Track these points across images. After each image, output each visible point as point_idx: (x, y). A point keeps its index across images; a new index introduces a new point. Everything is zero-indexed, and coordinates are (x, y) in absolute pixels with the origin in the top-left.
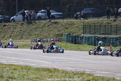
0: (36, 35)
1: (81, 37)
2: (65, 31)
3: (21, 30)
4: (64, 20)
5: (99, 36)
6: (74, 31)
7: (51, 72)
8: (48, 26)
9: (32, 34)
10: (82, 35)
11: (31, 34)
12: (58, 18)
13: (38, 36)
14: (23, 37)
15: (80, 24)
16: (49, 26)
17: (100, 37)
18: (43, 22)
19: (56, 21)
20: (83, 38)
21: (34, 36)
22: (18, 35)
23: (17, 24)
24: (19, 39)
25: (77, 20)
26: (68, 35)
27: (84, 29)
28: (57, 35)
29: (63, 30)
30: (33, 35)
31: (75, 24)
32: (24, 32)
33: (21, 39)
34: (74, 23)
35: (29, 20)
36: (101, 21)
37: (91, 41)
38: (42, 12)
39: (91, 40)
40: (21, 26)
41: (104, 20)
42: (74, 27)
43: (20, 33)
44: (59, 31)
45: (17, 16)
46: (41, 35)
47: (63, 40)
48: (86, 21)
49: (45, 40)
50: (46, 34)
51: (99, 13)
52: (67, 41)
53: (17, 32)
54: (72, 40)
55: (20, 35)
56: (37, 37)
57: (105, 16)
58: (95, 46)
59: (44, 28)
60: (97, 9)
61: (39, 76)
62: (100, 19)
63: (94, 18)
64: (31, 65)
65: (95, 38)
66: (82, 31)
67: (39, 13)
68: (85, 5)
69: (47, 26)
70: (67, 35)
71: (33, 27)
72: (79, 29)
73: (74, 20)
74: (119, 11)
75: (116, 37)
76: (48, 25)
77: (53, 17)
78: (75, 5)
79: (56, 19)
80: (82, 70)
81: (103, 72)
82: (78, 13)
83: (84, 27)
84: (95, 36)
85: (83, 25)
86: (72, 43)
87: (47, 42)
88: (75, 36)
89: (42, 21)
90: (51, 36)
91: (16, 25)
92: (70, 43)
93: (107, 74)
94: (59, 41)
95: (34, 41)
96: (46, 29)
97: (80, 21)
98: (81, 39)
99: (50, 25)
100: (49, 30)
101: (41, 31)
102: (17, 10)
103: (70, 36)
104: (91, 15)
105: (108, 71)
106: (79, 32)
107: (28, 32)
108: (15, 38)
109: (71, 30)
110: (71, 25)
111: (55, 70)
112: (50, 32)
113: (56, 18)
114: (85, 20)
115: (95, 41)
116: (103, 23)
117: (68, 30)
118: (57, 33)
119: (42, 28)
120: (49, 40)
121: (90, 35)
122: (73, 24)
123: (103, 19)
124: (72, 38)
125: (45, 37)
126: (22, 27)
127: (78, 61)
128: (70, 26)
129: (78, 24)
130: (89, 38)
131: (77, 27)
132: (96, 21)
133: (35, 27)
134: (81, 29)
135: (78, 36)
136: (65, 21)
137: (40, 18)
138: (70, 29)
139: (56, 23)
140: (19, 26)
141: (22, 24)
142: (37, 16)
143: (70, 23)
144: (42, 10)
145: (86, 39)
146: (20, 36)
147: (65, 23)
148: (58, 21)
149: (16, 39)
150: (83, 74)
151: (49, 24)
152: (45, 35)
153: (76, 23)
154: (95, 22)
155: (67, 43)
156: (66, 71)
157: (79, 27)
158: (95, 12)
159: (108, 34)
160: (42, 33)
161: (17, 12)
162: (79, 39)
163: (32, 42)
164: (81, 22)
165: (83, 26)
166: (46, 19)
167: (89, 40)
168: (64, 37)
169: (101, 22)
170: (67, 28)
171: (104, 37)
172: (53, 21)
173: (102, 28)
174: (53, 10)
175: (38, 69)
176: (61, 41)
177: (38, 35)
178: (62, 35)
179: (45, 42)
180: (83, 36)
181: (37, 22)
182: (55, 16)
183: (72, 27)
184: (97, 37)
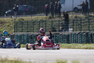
1: (12, 36)
5: (32, 33)
10: (13, 34)
17: (33, 35)
20: (14, 37)
31: (6, 22)
34: (5, 22)
39: (24, 38)
42: (5, 26)
48: (18, 18)
51: (33, 10)
60: (31, 6)
63: (27, 16)
65: (27, 36)
66: (13, 30)
72: (10, 27)
83: (16, 26)
84: (28, 34)
85: (14, 23)
104: (23, 12)
106: (10, 31)
110: (1, 23)
116: (37, 20)
122: (3, 22)
123: (37, 17)
128: (0, 25)
129: (9, 22)
130: (21, 36)
131: (8, 26)
132: (29, 19)
134: (13, 28)
145: (17, 37)
157: (10, 25)
158: (28, 9)
164: (12, 20)
165: (14, 25)
167: (20, 38)
169: (35, 20)
171: (38, 35)
180: (15, 35)
183: (2, 26)
184: (30, 35)
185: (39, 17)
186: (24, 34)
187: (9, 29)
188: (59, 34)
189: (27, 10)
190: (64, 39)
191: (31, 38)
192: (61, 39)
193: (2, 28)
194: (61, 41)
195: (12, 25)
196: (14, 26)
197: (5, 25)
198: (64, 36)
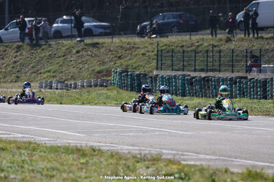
0: (49, 71)
1: (151, 77)
2: (115, 63)
3: (15, 62)
4: (114, 39)
5: (193, 74)
6: (137, 64)
7: (84, 155)
8: (78, 52)
9: (42, 71)
10: (155, 73)
11: (38, 70)
12: (101, 35)
13: (54, 74)
14: (22, 78)
15: (150, 48)
16: (81, 53)
17: (194, 77)
18: (67, 42)
19: (96, 40)
20: (156, 80)
21: (45, 76)
22: (10, 73)
23: (7, 47)
24: (11, 82)
25: (143, 39)
26: (123, 72)
27: (160, 58)
28: (99, 72)
29: (111, 61)
30: (44, 73)
31: (138, 48)
32: (22, 65)
33: (15, 82)
34: (136, 46)
35: (35, 38)
36: (198, 42)
37: (176, 86)
38: (64, 22)
39: (176, 82)
40: (17, 52)
41: (203, 39)
42: (137, 55)
43: (13, 67)
44: (103, 63)
45: (7, 29)
46: (62, 72)
47: (111, 84)
48: (164, 40)
49: (71, 85)
50: (74, 70)
51: (193, 23)
52: (121, 87)
53: (8, 65)
54: (132, 85)
55: (14, 73)
56: (53, 77)
57: (205, 29)
58: (185, 96)
59: (68, 56)
60: (189, 15)
61: (58, 166)
62: (195, 38)
63: (181, 35)
64: (39, 139)
65: (183, 80)
66: (154, 63)
67: (57, 23)
68: (162, 6)
69: (75, 51)
70: (120, 73)
71: (43, 55)
72: (147, 58)
73: (137, 40)
74: (237, 18)
75: (232, 78)
76: (77, 49)
77: (89, 33)
78: (138, 4)
79: (95, 36)
80: (155, 151)
81: (202, 156)
82: (145, 23)
83: (160, 55)
84: (184, 76)
85: (156, 50)
86: (132, 90)
87: (75, 88)
88: (138, 75)
89: (64, 42)
90: (85, 74)
91: (5, 51)
92: (127, 90)
93: (211, 160)
94: (102, 86)
95: (46, 87)
96: (72, 59)
97: (151, 42)
98: (152, 81)
99: (83, 49)
100: (80, 61)
101: (61, 63)
102: (7, 15)
103: (127, 75)
104: (173, 27)
105: (213, 154)
106: (148, 66)
107: (31, 65)
108: (2, 80)
109: (130, 62)
110: (130, 49)
111: (94, 150)
112: (81, 66)
113: (95, 33)
114: (162, 39)
115: (183, 85)
116: (201, 45)
117: (122, 61)
118: (98, 69)
119: (64, 56)
120: (79, 84)
121: (174, 73)
122: (133, 47)
123: (202, 37)
124: (133, 79)
125: (72, 76)
126: (19, 53)
127: (147, 131)
128: (127, 52)
129: (145, 47)
130: (170, 79)
131: (143, 54)
132: (186, 41)
133: (48, 54)
134: (153, 59)
135: (145, 75)
136: (116, 40)
137: (58, 35)
138: (126, 59)
139: (95, 45)
140: (12, 53)
141: (19, 48)
142: (53, 30)
143: (128, 46)
144: (65, 17)
145: (163, 82)
146: (14, 75)
147: (117, 45)
148: (100, 40)
149: (5, 82)
150: (156, 160)
151: (80, 49)
152: (70, 73)
153: (142, 46)
154: (184, 44)
155: (121, 91)
156: (117, 153)
157: (147, 54)
158: (183, 20)
159: (212, 70)
160: (64, 69)
161: (6, 20)
162: (148, 81)
163: (42, 87)
164: (152, 44)
165: (155, 52)
166: (71, 37)
167: (169, 83)
168: (114, 78)
169: (197, 44)
170: (120, 57)
171: (204, 78)
172: (88, 41)
173: (200, 58)
174: (89, 16)
175: (55, 150)
176: (106, 86)
177: (54, 72)
178: (108, 73)
179: (71, 87)
180: (157, 75)
181: (54, 43)
182: (94, 29)
183: (131, 54)
184: (189, 78)
185: (205, 37)
186: (176, 76)
187: (145, 62)
188: (246, 78)
189: (181, 21)
190: (257, 88)
191: (191, 84)
192: (250, 88)
193: (130, 59)
194: (250, 92)
195: (150, 54)
196: (155, 55)
197: (136, 53)
198: (257, 83)
